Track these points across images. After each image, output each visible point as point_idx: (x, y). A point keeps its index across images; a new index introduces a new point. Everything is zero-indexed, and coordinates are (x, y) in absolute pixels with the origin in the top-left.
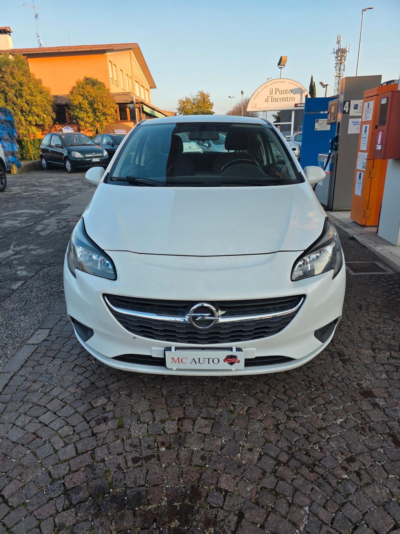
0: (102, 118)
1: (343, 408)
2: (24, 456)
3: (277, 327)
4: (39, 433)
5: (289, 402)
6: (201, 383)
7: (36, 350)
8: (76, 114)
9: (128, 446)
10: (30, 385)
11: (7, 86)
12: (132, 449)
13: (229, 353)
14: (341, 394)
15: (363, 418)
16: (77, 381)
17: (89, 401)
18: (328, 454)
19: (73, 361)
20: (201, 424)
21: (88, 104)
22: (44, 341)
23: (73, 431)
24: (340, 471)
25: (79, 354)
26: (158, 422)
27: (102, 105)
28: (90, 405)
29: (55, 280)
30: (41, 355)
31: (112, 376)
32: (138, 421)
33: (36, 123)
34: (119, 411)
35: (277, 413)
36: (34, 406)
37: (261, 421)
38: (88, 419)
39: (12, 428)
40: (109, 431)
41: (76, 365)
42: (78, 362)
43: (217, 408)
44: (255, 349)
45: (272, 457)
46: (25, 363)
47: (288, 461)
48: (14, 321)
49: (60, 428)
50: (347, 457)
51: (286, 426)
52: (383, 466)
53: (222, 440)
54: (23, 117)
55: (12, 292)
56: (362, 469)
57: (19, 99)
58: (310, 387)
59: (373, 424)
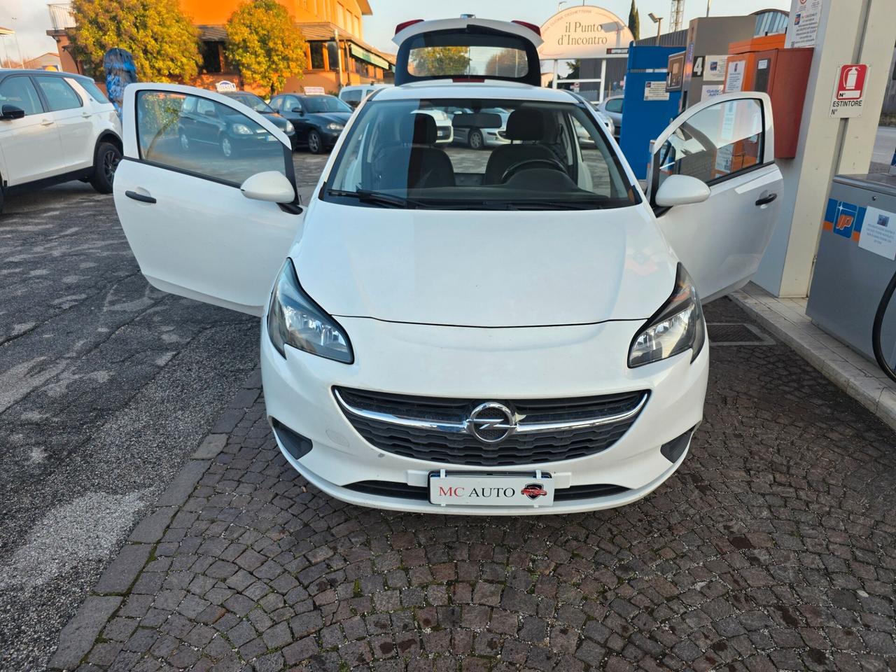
0: (281, 66)
1: (704, 565)
2: (210, 642)
3: (606, 439)
4: (230, 605)
5: (620, 556)
6: (479, 525)
7: (209, 469)
8: (237, 58)
9: (373, 626)
10: (205, 528)
11: (122, 8)
12: (380, 631)
13: (531, 481)
14: (699, 542)
15: (736, 581)
16: (280, 521)
17: (303, 553)
18: (684, 637)
19: (270, 488)
20: (484, 591)
21: (259, 42)
22: (219, 454)
23: (283, 602)
24: (705, 663)
25: (279, 477)
26: (417, 587)
27: (283, 44)
28: (305, 559)
29: (226, 351)
30: (217, 477)
31: (336, 513)
32: (384, 586)
33: (169, 72)
34: (352, 570)
35: (601, 574)
36: (216, 561)
37: (577, 585)
38: (306, 583)
39: (185, 597)
40: (339, 601)
41: (277, 495)
42: (280, 489)
43: (507, 565)
44: (570, 474)
45: (599, 643)
46: (194, 491)
47: (623, 649)
48: (167, 420)
49: (262, 597)
50: (714, 641)
51: (617, 594)
52: (768, 655)
53: (518, 617)
54: (148, 62)
55: (157, 370)
56: (736, 660)
57: (141, 31)
58: (650, 532)
59: (751, 591)
